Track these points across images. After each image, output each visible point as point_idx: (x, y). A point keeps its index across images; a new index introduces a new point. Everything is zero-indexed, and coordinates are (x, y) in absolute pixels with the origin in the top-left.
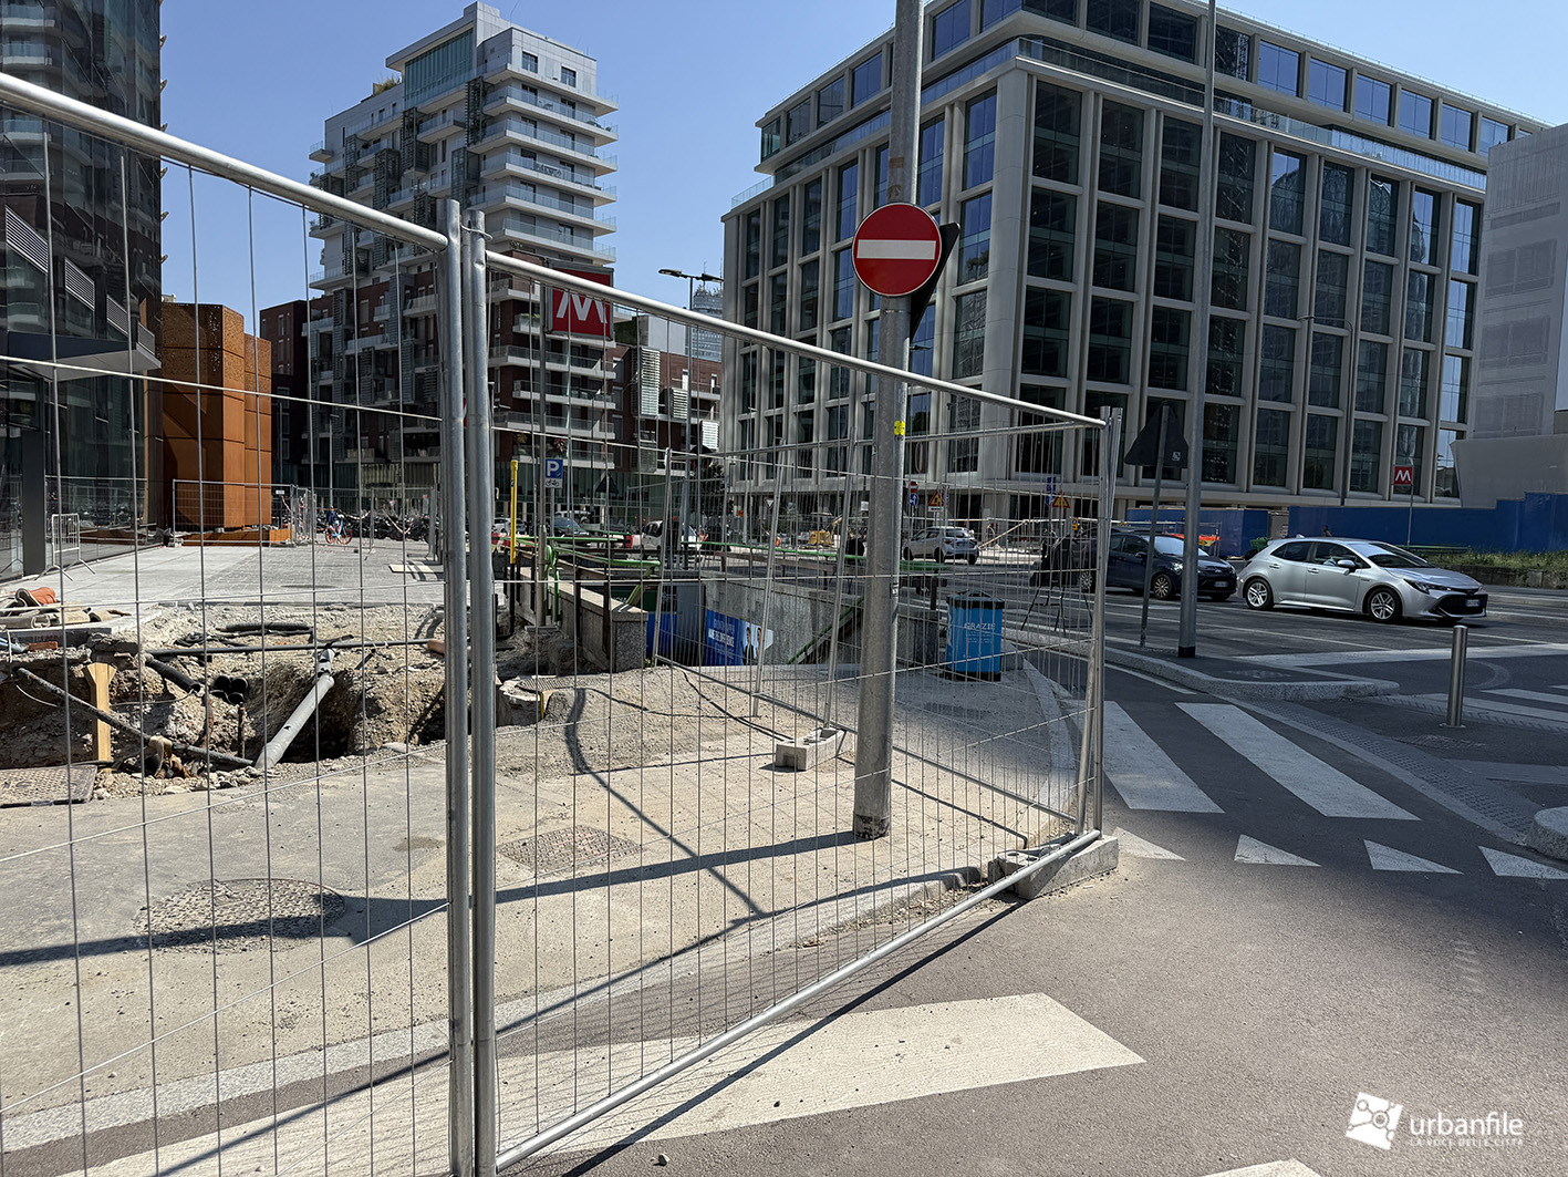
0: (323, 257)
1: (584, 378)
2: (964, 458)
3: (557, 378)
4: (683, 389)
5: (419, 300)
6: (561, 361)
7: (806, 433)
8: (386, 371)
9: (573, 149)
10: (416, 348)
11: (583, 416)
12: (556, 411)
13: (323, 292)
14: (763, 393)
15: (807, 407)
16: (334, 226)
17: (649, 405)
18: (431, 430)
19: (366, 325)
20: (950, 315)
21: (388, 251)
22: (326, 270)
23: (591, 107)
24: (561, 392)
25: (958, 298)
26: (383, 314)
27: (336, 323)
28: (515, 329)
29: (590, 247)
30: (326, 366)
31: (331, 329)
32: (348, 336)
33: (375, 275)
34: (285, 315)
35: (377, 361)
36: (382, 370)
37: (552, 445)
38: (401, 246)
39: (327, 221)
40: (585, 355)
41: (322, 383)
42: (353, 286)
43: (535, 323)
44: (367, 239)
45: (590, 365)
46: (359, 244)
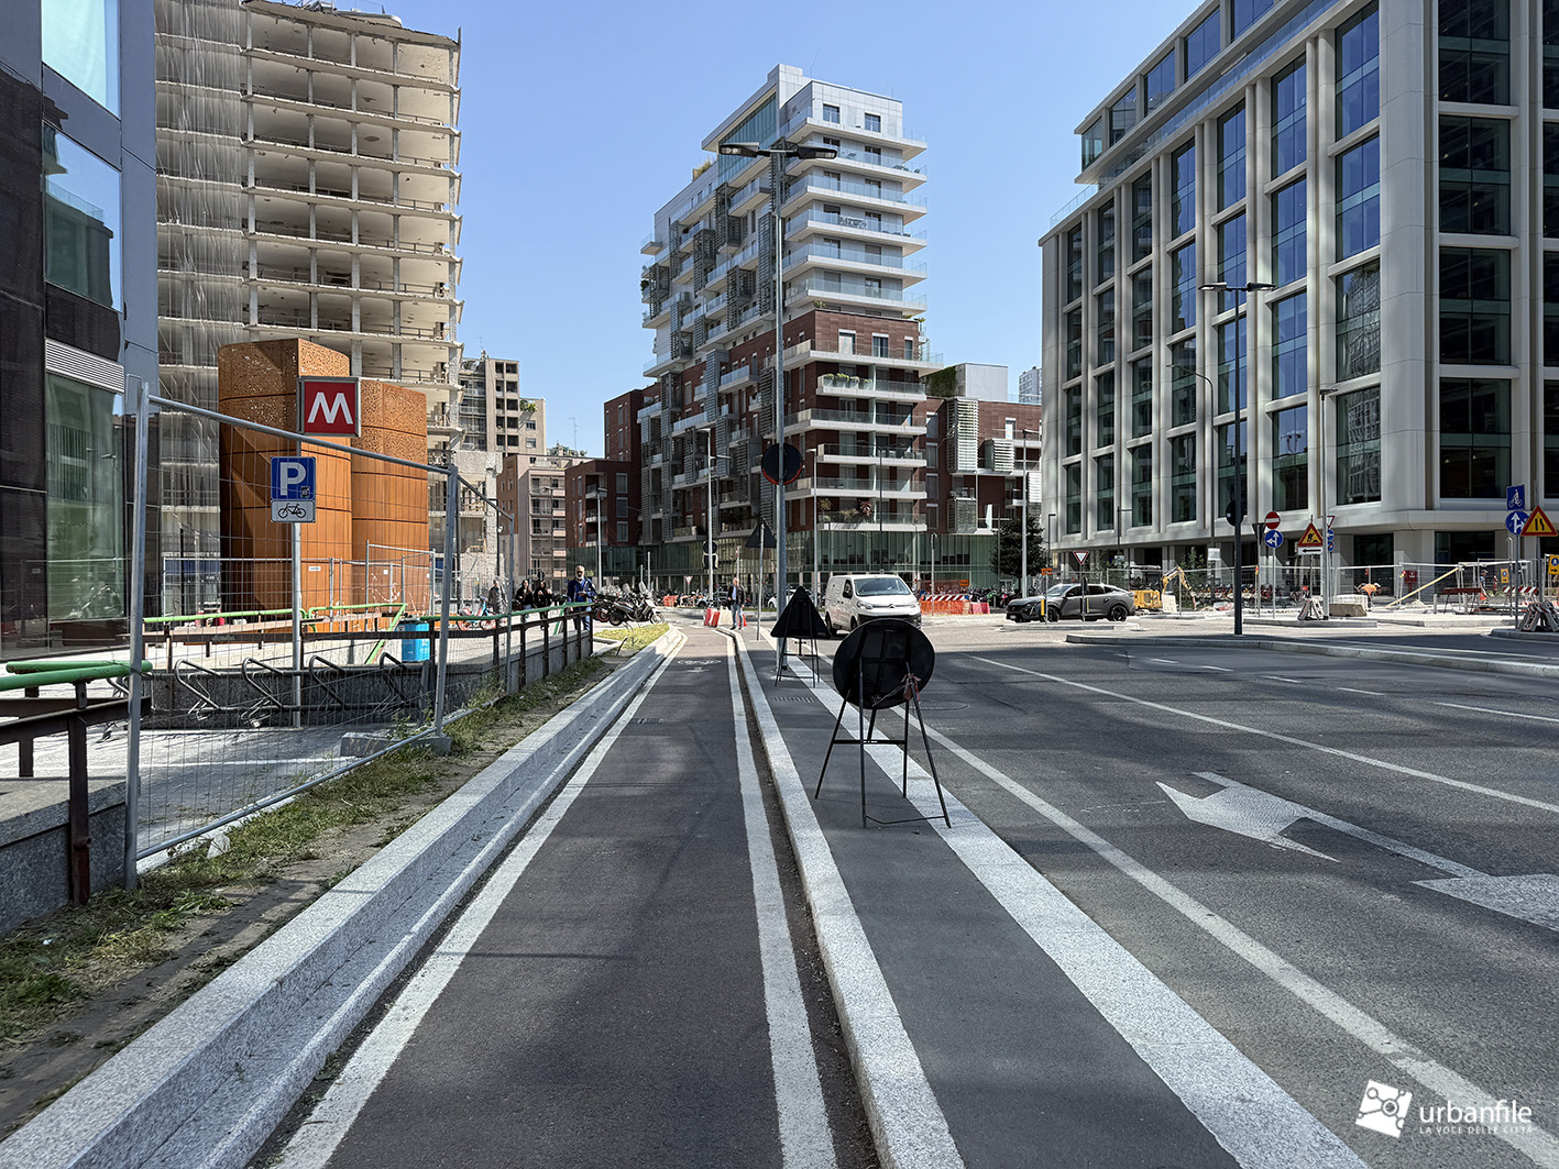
0: (655, 346)
1: (893, 436)
2: (1359, 483)
3: (863, 437)
4: (1008, 440)
5: (734, 373)
6: (867, 420)
7: (1143, 475)
9: (880, 197)
10: (731, 423)
11: (892, 476)
12: (862, 473)
14: (1090, 431)
15: (1142, 441)
16: (662, 314)
17: (967, 460)
18: (743, 504)
19: (689, 406)
21: (707, 330)
22: (657, 356)
23: (896, 150)
24: (867, 454)
26: (702, 392)
27: (664, 407)
28: (818, 391)
29: (900, 298)
30: (657, 450)
31: (660, 413)
32: (674, 419)
33: (696, 355)
34: (624, 405)
35: (698, 438)
37: (858, 509)
38: (719, 324)
39: (655, 309)
40: (892, 411)
41: (653, 467)
42: (679, 369)
43: (838, 383)
44: (689, 321)
45: (900, 422)
46: (683, 329)
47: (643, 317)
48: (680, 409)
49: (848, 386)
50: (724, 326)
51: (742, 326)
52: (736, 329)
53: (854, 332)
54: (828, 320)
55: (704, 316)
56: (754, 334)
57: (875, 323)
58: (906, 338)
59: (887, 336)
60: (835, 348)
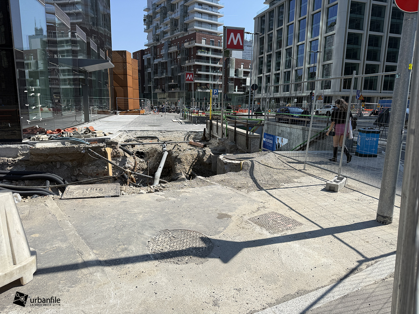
0: (147, 37)
1: (215, 67)
2: (327, 85)
3: (207, 67)
4: (242, 69)
5: (172, 48)
6: (209, 62)
7: (277, 80)
8: (164, 68)
9: (212, 2)
10: (171, 61)
11: (215, 77)
12: (207, 77)
13: (148, 47)
14: (265, 69)
15: (278, 72)
16: (150, 29)
17: (232, 74)
18: (175, 83)
19: (159, 55)
20: (323, 42)
21: (164, 35)
22: (148, 41)
24: (208, 71)
25: (326, 37)
26: (163, 52)
27: (151, 55)
28: (197, 54)
29: (217, 30)
30: (149, 67)
31: (150, 57)
32: (154, 59)
33: (161, 41)
34: (139, 54)
35: (162, 65)
36: (163, 67)
37: (206, 86)
38: (167, 33)
39: (148, 28)
40: (215, 60)
41: (148, 71)
42: (155, 45)
43: (202, 52)
44: (158, 32)
45: (216, 63)
46: (157, 33)
47: (144, 29)
48: (156, 56)
49: (204, 53)
50: (169, 34)
51: (175, 34)
52: (173, 35)
53: (206, 39)
54: (199, 35)
55: (163, 30)
56: (178, 37)
57: (211, 36)
58: (219, 41)
59: (214, 40)
60: (201, 43)
